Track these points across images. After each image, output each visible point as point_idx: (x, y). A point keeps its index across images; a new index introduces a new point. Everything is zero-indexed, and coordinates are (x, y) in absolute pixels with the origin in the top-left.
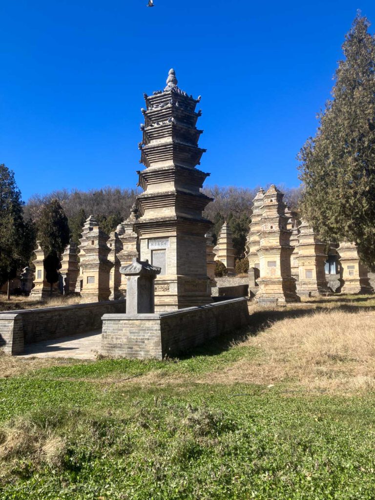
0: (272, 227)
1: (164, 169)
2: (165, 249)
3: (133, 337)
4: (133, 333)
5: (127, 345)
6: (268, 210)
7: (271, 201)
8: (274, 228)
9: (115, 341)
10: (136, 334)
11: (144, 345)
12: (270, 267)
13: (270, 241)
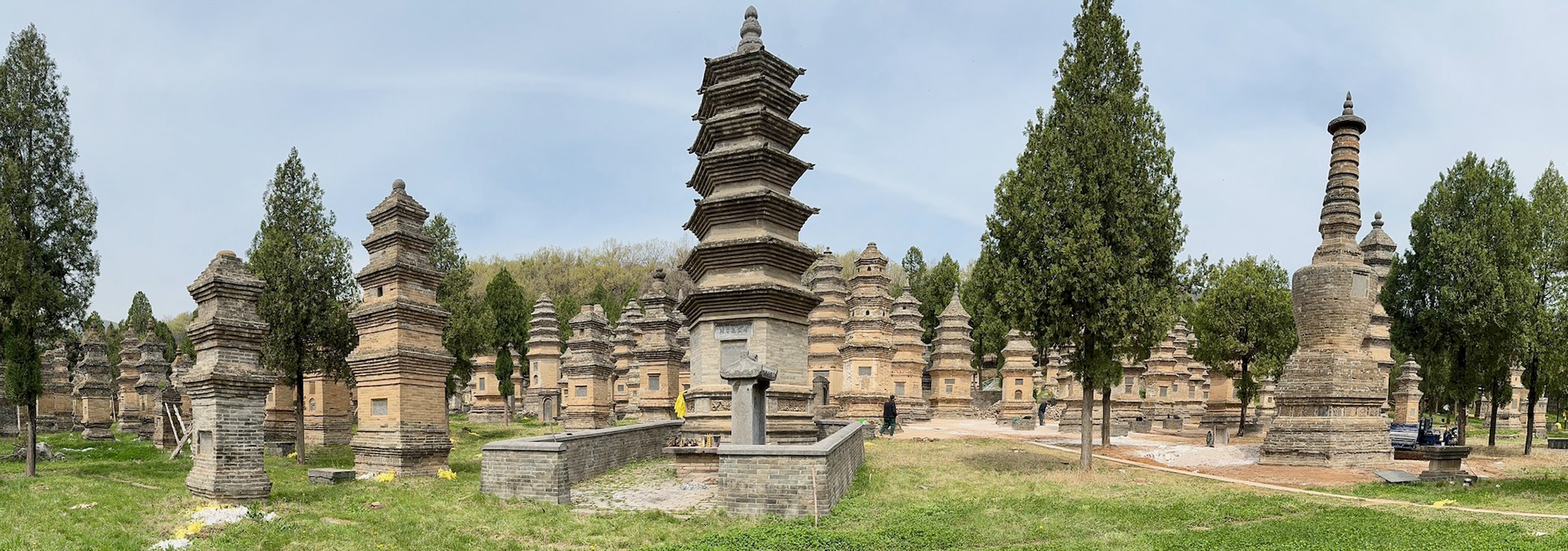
0: (868, 313)
1: (746, 196)
2: (746, 340)
3: (776, 484)
4: (777, 477)
5: (765, 497)
6: (863, 285)
7: (869, 269)
8: (870, 314)
9: (743, 491)
10: (782, 480)
11: (797, 496)
12: (862, 376)
13: (864, 335)
